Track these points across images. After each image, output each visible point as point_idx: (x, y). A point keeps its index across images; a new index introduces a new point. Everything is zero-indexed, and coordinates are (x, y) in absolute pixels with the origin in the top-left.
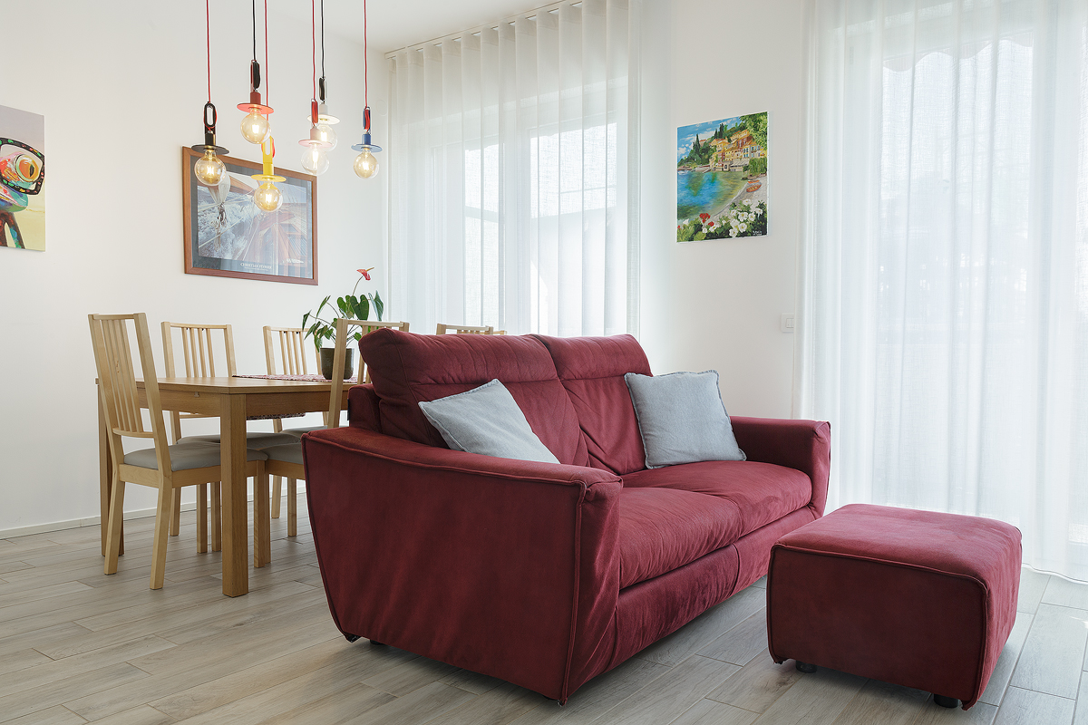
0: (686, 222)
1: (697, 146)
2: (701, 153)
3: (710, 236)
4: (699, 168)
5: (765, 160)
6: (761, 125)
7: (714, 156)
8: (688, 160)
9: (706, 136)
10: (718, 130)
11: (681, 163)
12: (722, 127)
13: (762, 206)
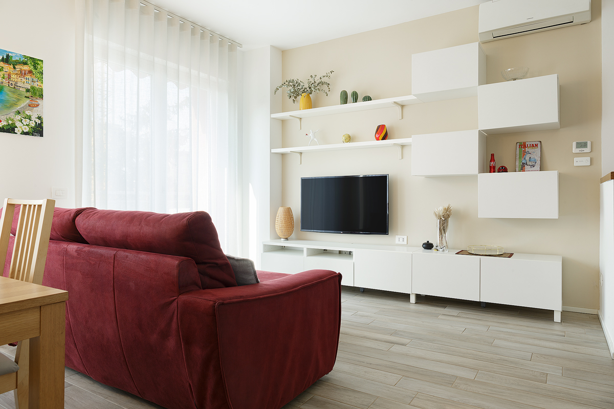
5: (42, 89)
6: (39, 67)
12: (8, 56)
13: (39, 118)
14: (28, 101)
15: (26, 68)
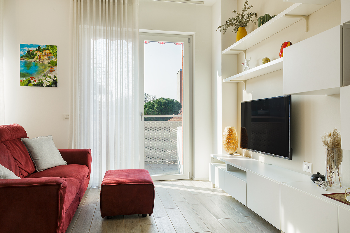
0: (24, 79)
1: (29, 52)
2: (30, 55)
3: (35, 85)
4: (29, 60)
5: (56, 62)
6: (55, 50)
7: (36, 57)
8: (25, 56)
9: (32, 49)
10: (38, 48)
11: (22, 57)
12: (39, 47)
13: (55, 77)
14: (49, 69)
15: (48, 52)
